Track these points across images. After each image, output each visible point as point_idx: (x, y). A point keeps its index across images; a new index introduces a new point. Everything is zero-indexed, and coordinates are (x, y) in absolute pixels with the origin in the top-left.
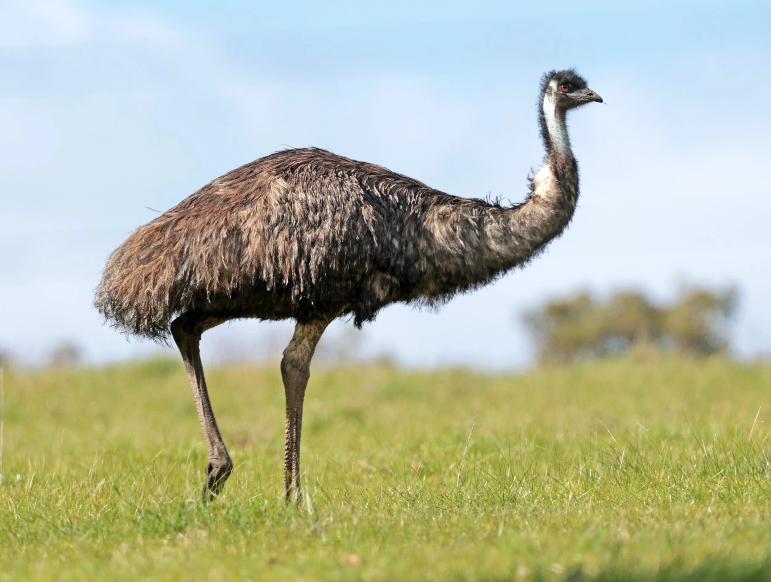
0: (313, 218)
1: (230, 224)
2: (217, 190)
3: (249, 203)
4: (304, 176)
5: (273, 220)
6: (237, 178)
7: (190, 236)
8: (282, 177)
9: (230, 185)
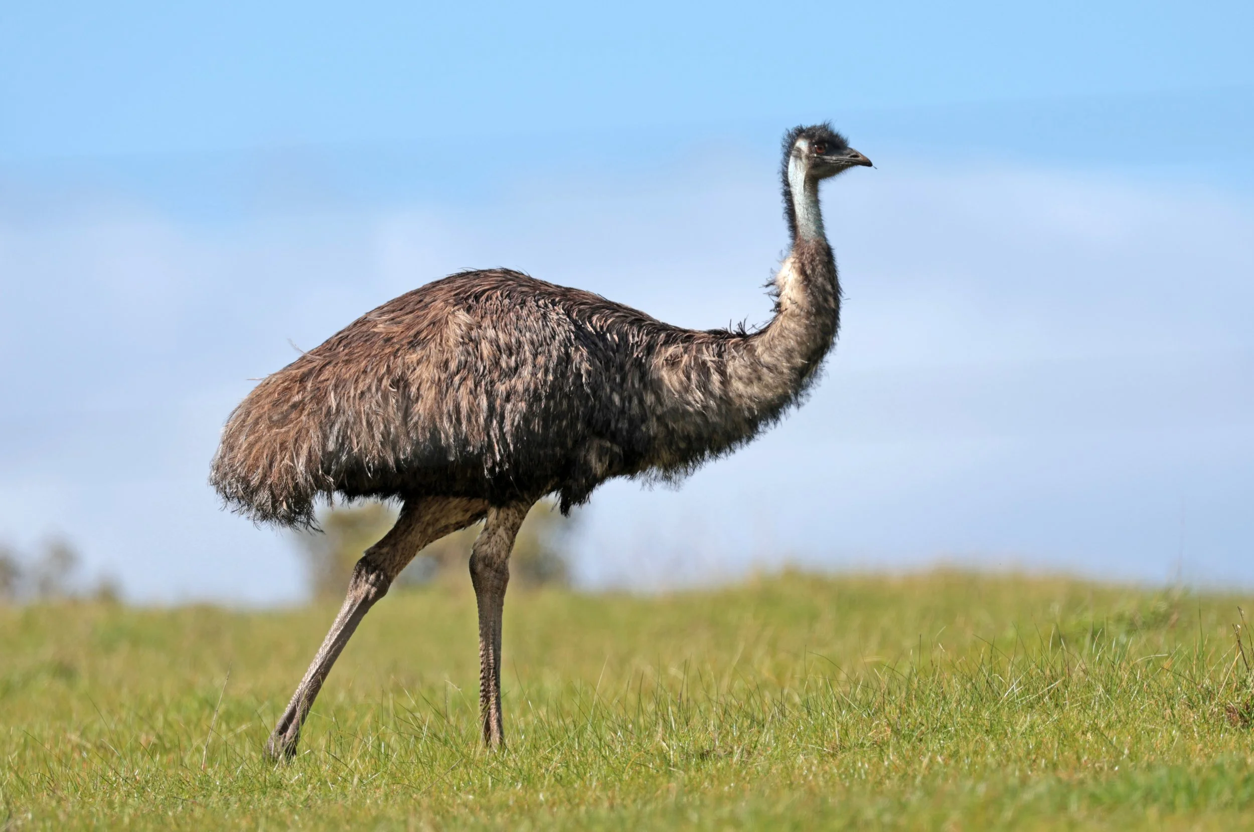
0: (507, 363)
1: (394, 373)
2: (375, 326)
3: (419, 344)
4: (492, 306)
5: (453, 366)
6: (401, 310)
7: (340, 389)
8: (463, 308)
9: (393, 319)
